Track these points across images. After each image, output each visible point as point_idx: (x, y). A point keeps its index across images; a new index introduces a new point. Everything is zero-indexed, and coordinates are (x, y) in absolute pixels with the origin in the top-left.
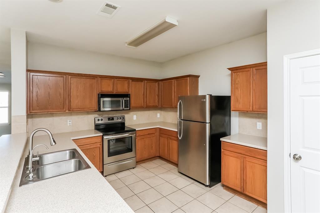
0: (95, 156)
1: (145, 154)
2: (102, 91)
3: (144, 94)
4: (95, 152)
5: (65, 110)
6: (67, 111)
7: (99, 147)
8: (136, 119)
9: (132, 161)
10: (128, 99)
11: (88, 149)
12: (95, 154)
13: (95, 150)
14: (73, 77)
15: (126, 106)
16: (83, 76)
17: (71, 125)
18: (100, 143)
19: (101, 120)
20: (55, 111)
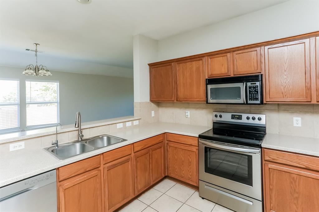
0: (190, 162)
2: (211, 75)
5: (173, 99)
7: (196, 152)
9: (251, 203)
10: (258, 84)
12: (190, 160)
13: (190, 155)
14: (179, 62)
15: (252, 97)
16: (188, 59)
17: (189, 117)
18: (197, 148)
19: (221, 116)
20: (166, 100)
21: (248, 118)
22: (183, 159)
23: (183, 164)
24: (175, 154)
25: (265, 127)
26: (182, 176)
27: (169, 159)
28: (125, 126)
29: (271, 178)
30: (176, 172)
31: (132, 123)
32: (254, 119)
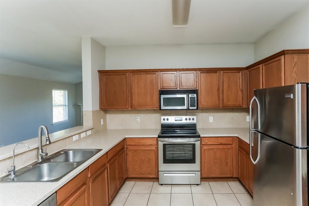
0: (150, 159)
1: (216, 170)
2: (163, 87)
3: (218, 90)
4: (150, 154)
5: (127, 107)
6: (130, 108)
7: (155, 150)
8: (212, 121)
9: (195, 175)
10: (195, 95)
11: (143, 150)
12: (150, 157)
13: (150, 153)
14: (134, 73)
15: (192, 105)
16: (143, 72)
17: (139, 122)
18: (156, 146)
19: (168, 120)
20: (120, 107)
21: (193, 119)
22: (143, 158)
23: (143, 163)
24: (135, 156)
25: (196, 125)
26: (142, 173)
27: (129, 162)
28: (80, 137)
29: (205, 155)
30: (136, 171)
31: (86, 134)
32: (190, 119)
